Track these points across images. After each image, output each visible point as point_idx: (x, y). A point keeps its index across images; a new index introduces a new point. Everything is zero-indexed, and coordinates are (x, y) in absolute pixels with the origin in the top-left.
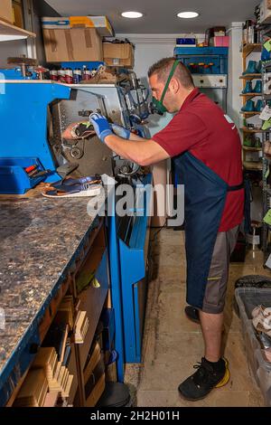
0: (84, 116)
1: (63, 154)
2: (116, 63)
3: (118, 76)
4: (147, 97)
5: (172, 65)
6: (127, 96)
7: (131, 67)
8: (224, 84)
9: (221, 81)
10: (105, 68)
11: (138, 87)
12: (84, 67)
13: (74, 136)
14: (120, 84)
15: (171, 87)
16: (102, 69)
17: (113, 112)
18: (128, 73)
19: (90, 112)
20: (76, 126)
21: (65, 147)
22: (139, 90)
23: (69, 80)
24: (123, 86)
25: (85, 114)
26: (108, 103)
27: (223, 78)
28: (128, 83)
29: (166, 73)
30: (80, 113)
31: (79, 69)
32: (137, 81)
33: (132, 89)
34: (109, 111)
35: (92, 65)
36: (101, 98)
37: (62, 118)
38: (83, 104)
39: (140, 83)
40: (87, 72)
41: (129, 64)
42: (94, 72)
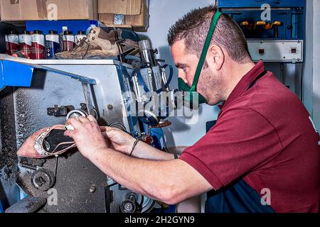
0: (58, 115)
1: (20, 182)
2: (118, 23)
3: (120, 44)
4: (169, 81)
5: (208, 21)
6: (135, 79)
7: (143, 29)
8: (298, 56)
9: (294, 51)
10: (98, 30)
11: (154, 62)
12: (65, 28)
13: (41, 151)
14: (122, 58)
15: (209, 59)
16: (94, 33)
17: (110, 108)
18: (138, 39)
19: (68, 109)
20: (44, 135)
21: (23, 170)
22: (156, 69)
23: (38, 52)
24: (129, 62)
25: (60, 112)
26: (101, 91)
27: (298, 45)
28: (137, 57)
29: (200, 35)
30: (51, 111)
31: (55, 33)
32: (152, 52)
33: (144, 66)
34: (103, 106)
35: (78, 26)
36: (89, 84)
37: (20, 119)
38: (57, 94)
39: (158, 56)
40: (70, 38)
41: (140, 23)
42: (80, 37)
